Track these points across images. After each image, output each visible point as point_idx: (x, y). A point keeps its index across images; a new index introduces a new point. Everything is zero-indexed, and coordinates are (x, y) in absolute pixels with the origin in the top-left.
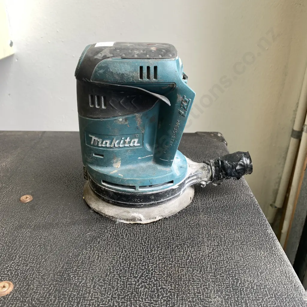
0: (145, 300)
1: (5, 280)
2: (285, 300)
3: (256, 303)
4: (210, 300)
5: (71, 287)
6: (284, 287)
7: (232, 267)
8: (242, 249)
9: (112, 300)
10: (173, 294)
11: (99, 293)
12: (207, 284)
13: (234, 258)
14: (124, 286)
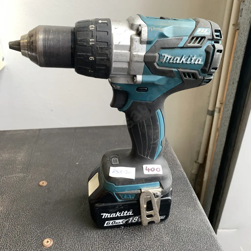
0: (128, 242)
1: (47, 238)
2: (202, 236)
3: (187, 239)
4: (163, 239)
5: (86, 239)
6: (202, 228)
7: (173, 219)
8: (179, 207)
9: (110, 244)
10: (143, 238)
11: (102, 241)
12: (161, 230)
13: (174, 213)
14: (115, 235)
